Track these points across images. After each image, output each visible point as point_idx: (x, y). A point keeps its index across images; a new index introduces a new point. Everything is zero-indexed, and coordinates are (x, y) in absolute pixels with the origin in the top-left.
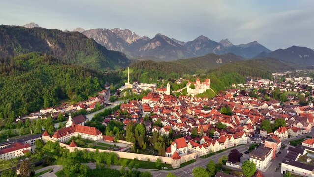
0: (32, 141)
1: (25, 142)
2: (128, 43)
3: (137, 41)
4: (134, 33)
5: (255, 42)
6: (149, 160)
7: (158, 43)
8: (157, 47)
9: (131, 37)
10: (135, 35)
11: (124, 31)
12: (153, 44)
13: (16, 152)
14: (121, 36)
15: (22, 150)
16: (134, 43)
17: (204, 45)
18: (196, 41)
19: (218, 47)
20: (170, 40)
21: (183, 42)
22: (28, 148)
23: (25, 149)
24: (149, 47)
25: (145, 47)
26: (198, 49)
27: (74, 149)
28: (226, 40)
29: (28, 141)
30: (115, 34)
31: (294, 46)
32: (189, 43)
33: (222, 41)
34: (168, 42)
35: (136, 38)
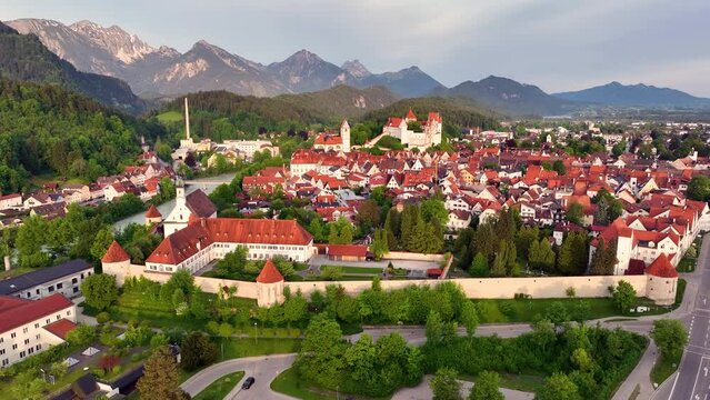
0: (51, 289)
1: (24, 295)
2: (120, 62)
3: (146, 56)
4: (136, 37)
5: (414, 68)
6: (570, 292)
7: (201, 63)
8: (201, 72)
9: (129, 46)
10: (139, 44)
11: (108, 30)
12: (189, 65)
13: (19, 331)
14: (99, 42)
15: (42, 322)
16: (137, 62)
17: (311, 72)
18: (291, 62)
19: (342, 78)
20: (230, 56)
21: (260, 65)
22: (63, 314)
23: (53, 318)
24: (179, 73)
25: (168, 73)
26: (296, 80)
27: (279, 291)
28: (356, 61)
29: (33, 291)
30: (83, 37)
31: (492, 77)
32: (274, 67)
33: (347, 63)
34: (228, 62)
35: (143, 50)
